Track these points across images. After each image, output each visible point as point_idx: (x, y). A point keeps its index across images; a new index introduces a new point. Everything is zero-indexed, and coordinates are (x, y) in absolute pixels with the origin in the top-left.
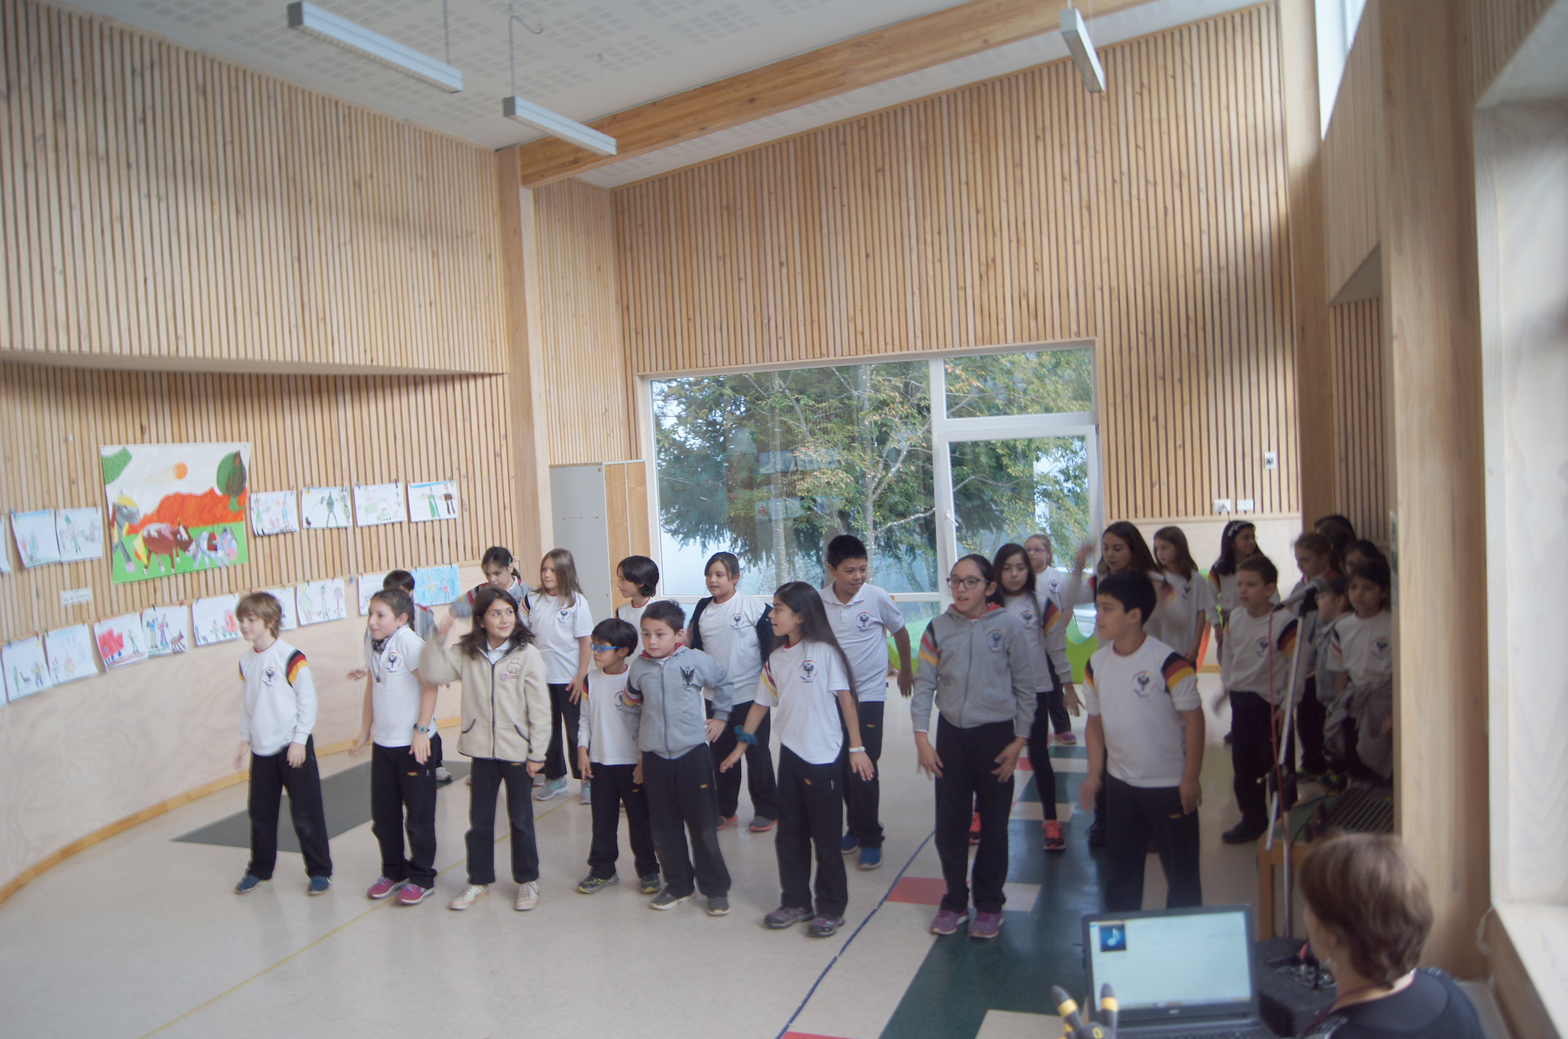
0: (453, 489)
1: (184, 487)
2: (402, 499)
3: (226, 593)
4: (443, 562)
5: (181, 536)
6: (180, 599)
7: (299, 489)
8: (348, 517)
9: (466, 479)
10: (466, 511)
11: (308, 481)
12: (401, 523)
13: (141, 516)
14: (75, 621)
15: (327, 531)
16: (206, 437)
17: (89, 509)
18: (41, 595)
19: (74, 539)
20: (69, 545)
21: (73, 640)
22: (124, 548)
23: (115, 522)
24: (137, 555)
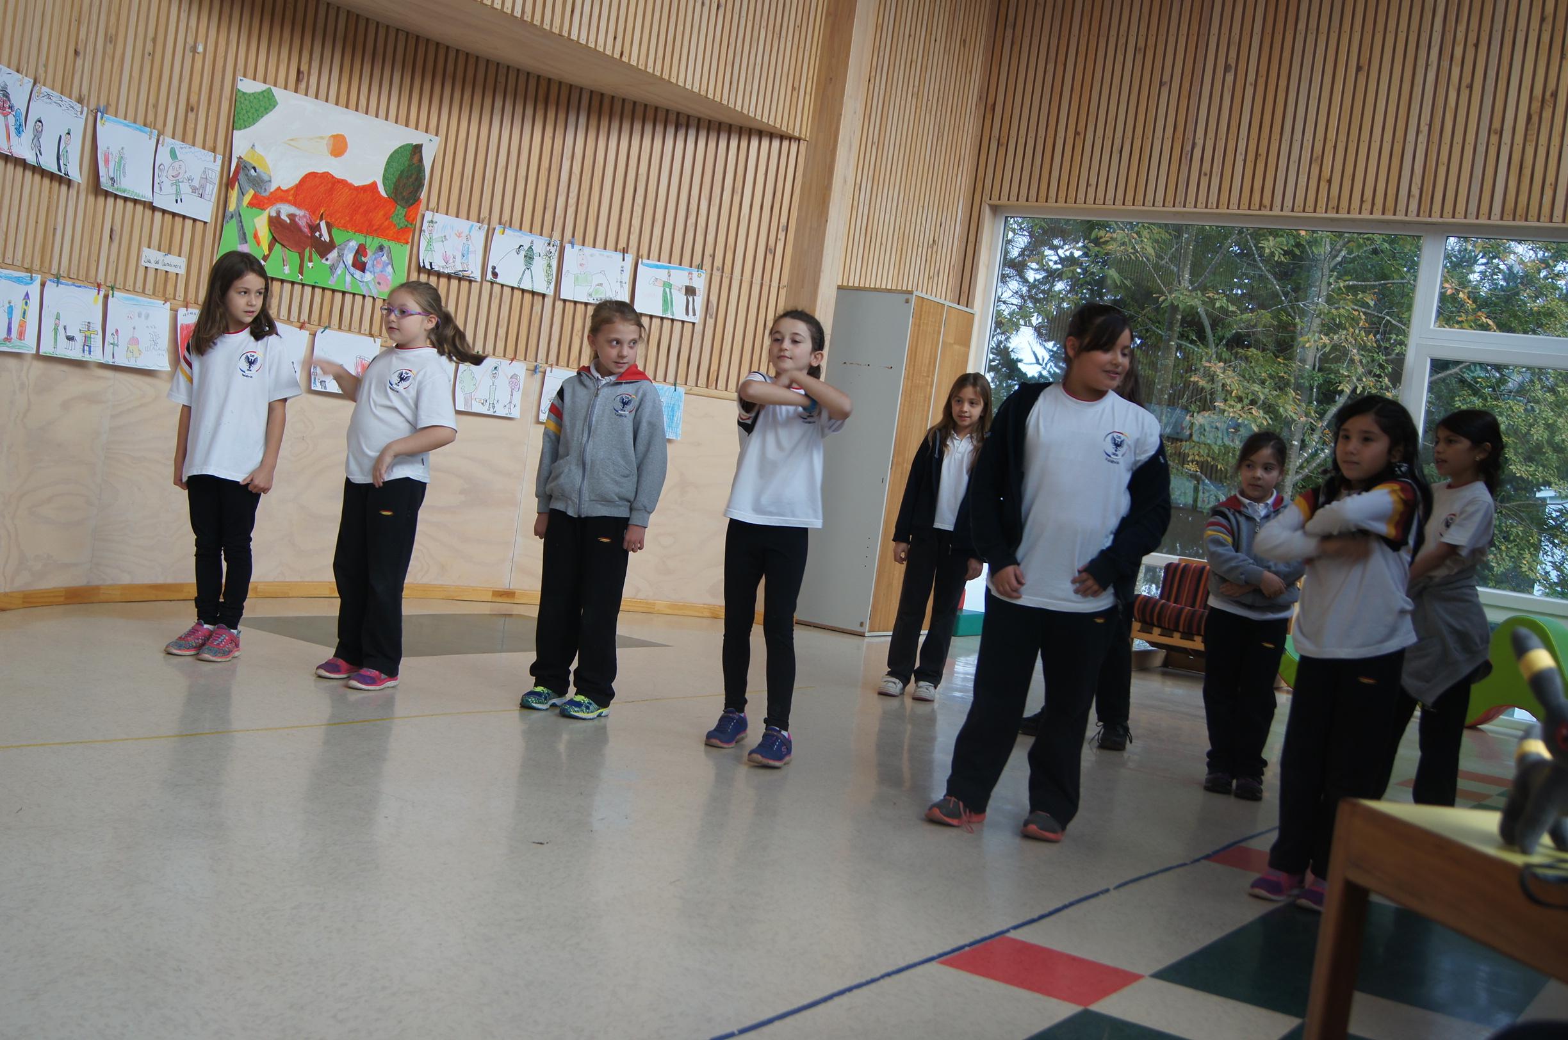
0: (699, 282)
1: (338, 168)
2: (627, 277)
3: (365, 335)
5: (321, 235)
6: (302, 321)
7: (492, 226)
8: (549, 282)
9: (719, 273)
10: (711, 317)
11: (506, 217)
13: (273, 187)
14: (154, 294)
15: (518, 294)
16: (382, 112)
17: (206, 152)
18: (116, 238)
19: (177, 184)
20: (168, 188)
21: (147, 316)
22: (241, 222)
23: (237, 184)
24: (256, 236)
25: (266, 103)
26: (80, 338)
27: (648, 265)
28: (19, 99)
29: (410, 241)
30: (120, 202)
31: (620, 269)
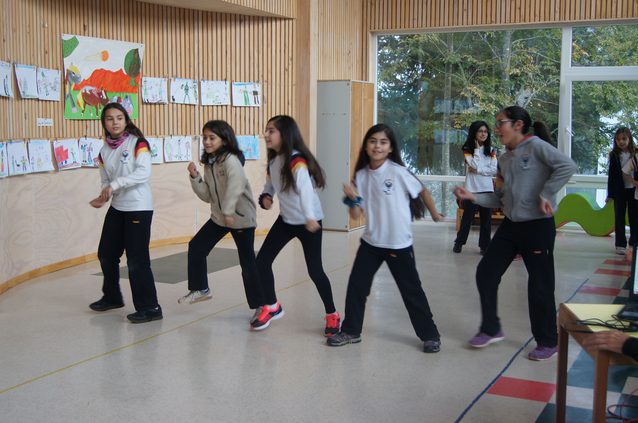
0: (259, 89)
1: (106, 66)
2: (228, 91)
4: (250, 134)
5: (103, 97)
6: (100, 135)
7: (170, 78)
8: (196, 99)
9: (266, 83)
10: (265, 103)
11: (175, 74)
12: (226, 106)
13: (82, 80)
14: (43, 137)
15: (184, 106)
16: (119, 37)
17: (54, 70)
18: (27, 117)
19: (46, 87)
20: (43, 90)
21: (43, 148)
22: (72, 98)
23: (68, 81)
24: (78, 103)
25: (74, 43)
26: (21, 164)
27: (236, 85)
29: (137, 91)
30: (26, 101)
31: (225, 88)
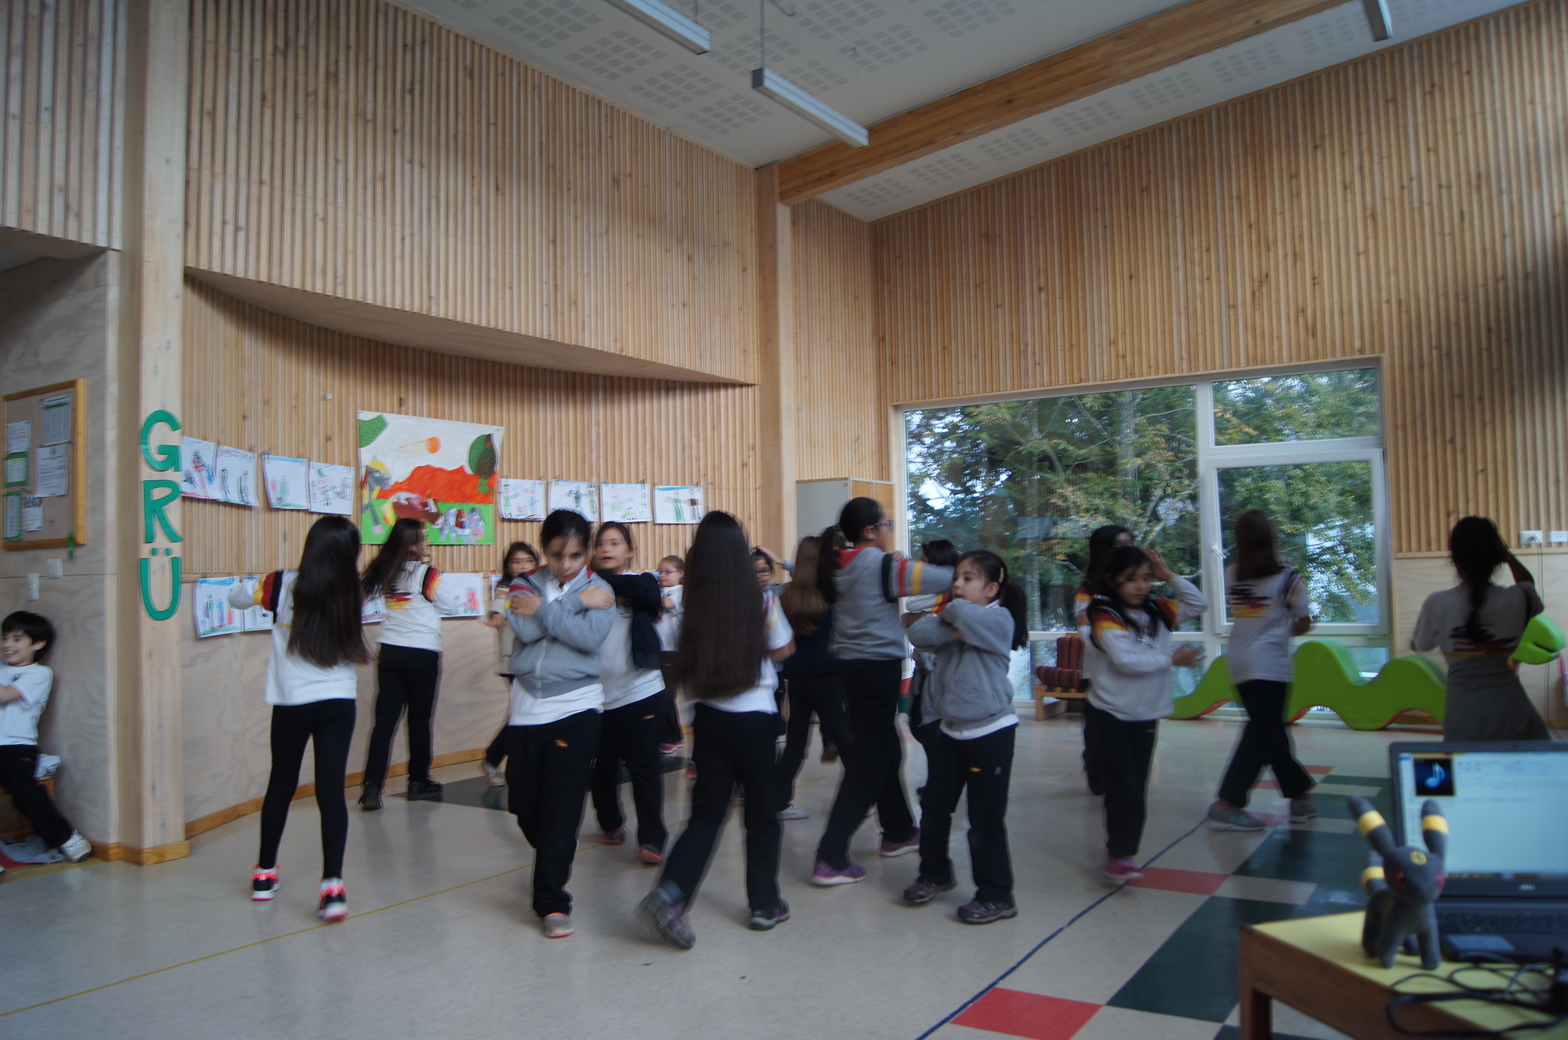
1: (435, 461)
2: (647, 500)
3: (470, 571)
5: (431, 509)
7: (549, 480)
8: (594, 513)
9: (712, 487)
11: (557, 473)
12: (646, 523)
13: (392, 482)
16: (462, 417)
17: (342, 466)
18: (288, 539)
19: (326, 492)
20: (320, 497)
22: (374, 510)
23: (367, 484)
24: (385, 519)
25: (379, 426)
27: (661, 489)
28: (207, 459)
29: (493, 501)
30: (288, 513)
31: (642, 495)
